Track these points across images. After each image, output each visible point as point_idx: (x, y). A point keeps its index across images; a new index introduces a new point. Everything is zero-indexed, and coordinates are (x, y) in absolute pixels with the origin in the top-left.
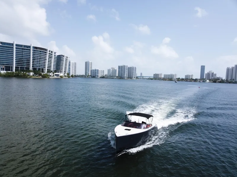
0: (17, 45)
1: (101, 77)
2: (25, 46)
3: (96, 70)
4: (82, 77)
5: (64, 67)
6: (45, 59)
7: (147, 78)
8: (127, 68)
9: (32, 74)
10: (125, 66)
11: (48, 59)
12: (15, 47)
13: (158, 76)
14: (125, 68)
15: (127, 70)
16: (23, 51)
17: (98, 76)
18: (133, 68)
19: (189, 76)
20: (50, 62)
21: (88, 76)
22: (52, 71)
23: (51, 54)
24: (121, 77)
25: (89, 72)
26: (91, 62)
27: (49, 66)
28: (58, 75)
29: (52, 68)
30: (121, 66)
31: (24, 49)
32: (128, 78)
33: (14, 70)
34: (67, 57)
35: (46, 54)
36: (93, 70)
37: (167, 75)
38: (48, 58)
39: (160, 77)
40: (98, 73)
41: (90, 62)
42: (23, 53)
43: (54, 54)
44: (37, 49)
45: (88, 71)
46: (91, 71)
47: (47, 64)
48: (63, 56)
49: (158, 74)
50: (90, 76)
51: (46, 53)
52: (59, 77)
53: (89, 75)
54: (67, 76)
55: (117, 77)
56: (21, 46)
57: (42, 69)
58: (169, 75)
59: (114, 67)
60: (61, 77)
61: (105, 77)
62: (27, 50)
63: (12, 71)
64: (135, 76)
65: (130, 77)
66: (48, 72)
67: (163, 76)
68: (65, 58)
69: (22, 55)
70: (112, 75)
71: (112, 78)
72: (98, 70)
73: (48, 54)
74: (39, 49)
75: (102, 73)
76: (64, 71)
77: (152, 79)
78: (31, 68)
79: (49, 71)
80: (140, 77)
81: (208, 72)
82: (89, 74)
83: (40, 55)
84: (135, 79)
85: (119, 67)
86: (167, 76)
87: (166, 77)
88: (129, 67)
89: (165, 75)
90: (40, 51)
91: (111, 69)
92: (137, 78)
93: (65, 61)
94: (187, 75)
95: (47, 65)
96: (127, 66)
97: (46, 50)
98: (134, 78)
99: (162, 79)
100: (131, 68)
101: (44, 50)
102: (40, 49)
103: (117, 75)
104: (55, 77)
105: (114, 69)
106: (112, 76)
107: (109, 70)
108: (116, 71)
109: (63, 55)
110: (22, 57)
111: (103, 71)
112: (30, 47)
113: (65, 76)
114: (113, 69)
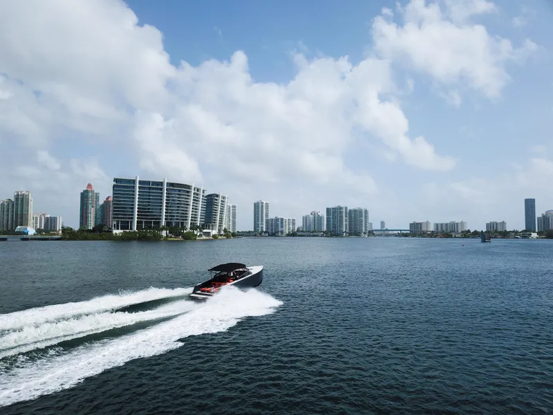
0: (140, 182)
1: (289, 235)
2: (154, 183)
3: (277, 220)
4: (249, 236)
5: (218, 217)
6: (187, 205)
7: (396, 232)
8: (346, 212)
9: (164, 233)
10: (341, 208)
11: (191, 204)
12: (138, 185)
13: (421, 228)
14: (341, 212)
15: (346, 216)
16: (149, 192)
17: (282, 232)
18: (361, 211)
19: (495, 225)
20: (195, 209)
21: (260, 234)
22: (198, 227)
23: (197, 195)
24: (333, 232)
25: (262, 224)
26: (266, 204)
27: (194, 218)
28: (208, 234)
29: (199, 219)
30: (333, 209)
31: (153, 189)
32: (350, 234)
33: (135, 228)
34: (224, 198)
35: (188, 196)
36: (272, 220)
37: (442, 225)
38: (192, 201)
39: (424, 229)
40: (282, 227)
41: (264, 202)
42: (150, 196)
43: (202, 194)
44: (175, 186)
45: (260, 223)
46: (267, 221)
47: (191, 213)
48: (217, 196)
49: (421, 224)
50: (265, 232)
51: (188, 192)
52: (211, 238)
53: (262, 231)
54: (224, 236)
55: (324, 232)
56: (148, 183)
57: (182, 223)
58: (447, 224)
59: (317, 211)
60: (214, 236)
61: (299, 234)
62: (157, 189)
63: (131, 229)
64: (366, 230)
65: (354, 232)
66: (191, 228)
67: (432, 228)
68: (220, 199)
69: (149, 199)
70: (312, 229)
71: (313, 236)
72: (282, 219)
73: (192, 195)
74: (177, 187)
75: (291, 226)
76: (218, 224)
77: (406, 235)
78: (163, 223)
79: (194, 227)
80: (379, 230)
81: (543, 214)
82: (262, 228)
83: (179, 198)
84: (366, 236)
85: (328, 210)
86: (442, 227)
87: (440, 230)
88: (350, 211)
89: (437, 225)
90: (179, 189)
91: (311, 216)
92: (371, 233)
93: (220, 205)
94: (490, 224)
95: (190, 216)
96: (346, 208)
97: (189, 187)
98: (365, 233)
99: (428, 235)
100: (355, 211)
101: (185, 188)
102: (180, 187)
103: (325, 228)
104: (204, 237)
105: (316, 216)
106: (313, 232)
107: (306, 217)
108: (320, 218)
109: (217, 193)
110: (149, 202)
111: (294, 220)
112: (161, 184)
113: (221, 235)
114: (314, 215)
